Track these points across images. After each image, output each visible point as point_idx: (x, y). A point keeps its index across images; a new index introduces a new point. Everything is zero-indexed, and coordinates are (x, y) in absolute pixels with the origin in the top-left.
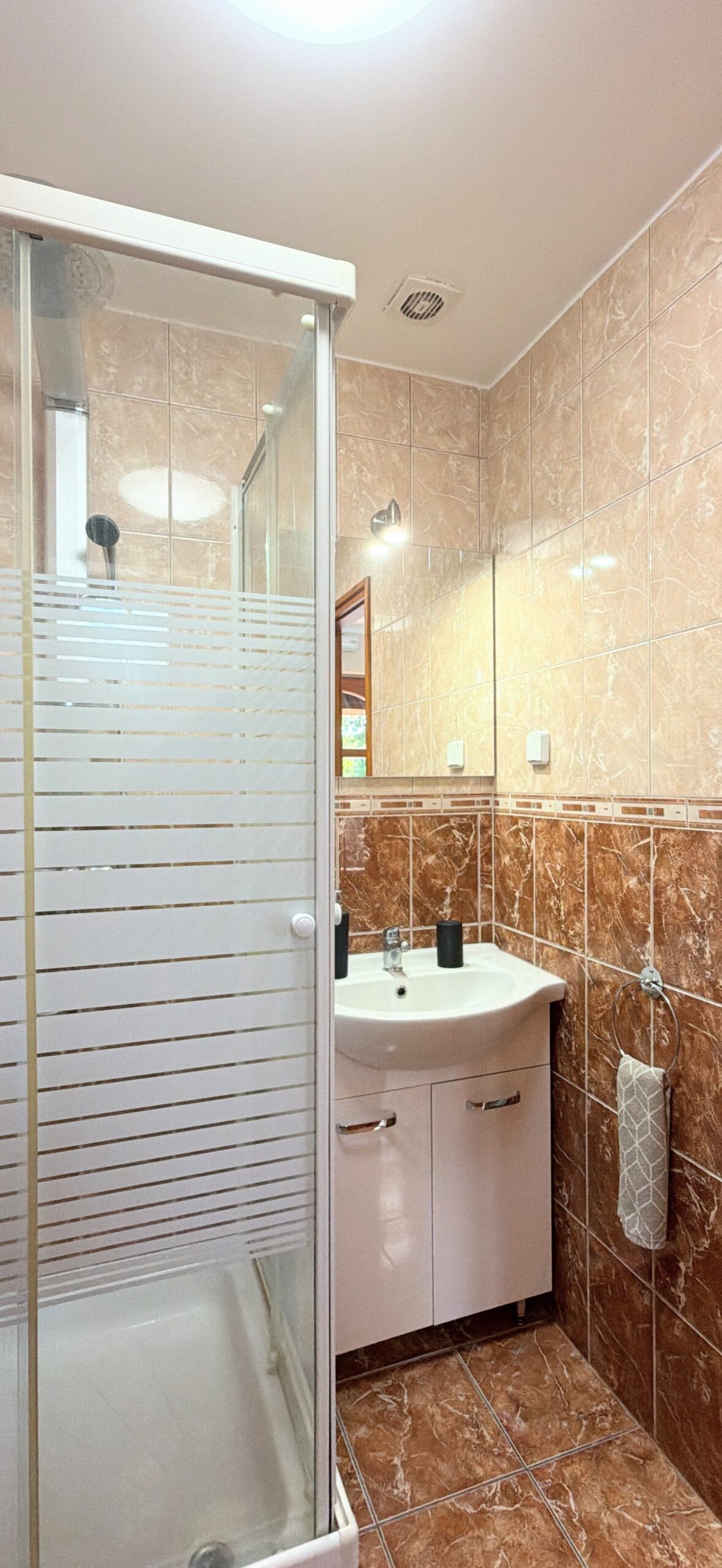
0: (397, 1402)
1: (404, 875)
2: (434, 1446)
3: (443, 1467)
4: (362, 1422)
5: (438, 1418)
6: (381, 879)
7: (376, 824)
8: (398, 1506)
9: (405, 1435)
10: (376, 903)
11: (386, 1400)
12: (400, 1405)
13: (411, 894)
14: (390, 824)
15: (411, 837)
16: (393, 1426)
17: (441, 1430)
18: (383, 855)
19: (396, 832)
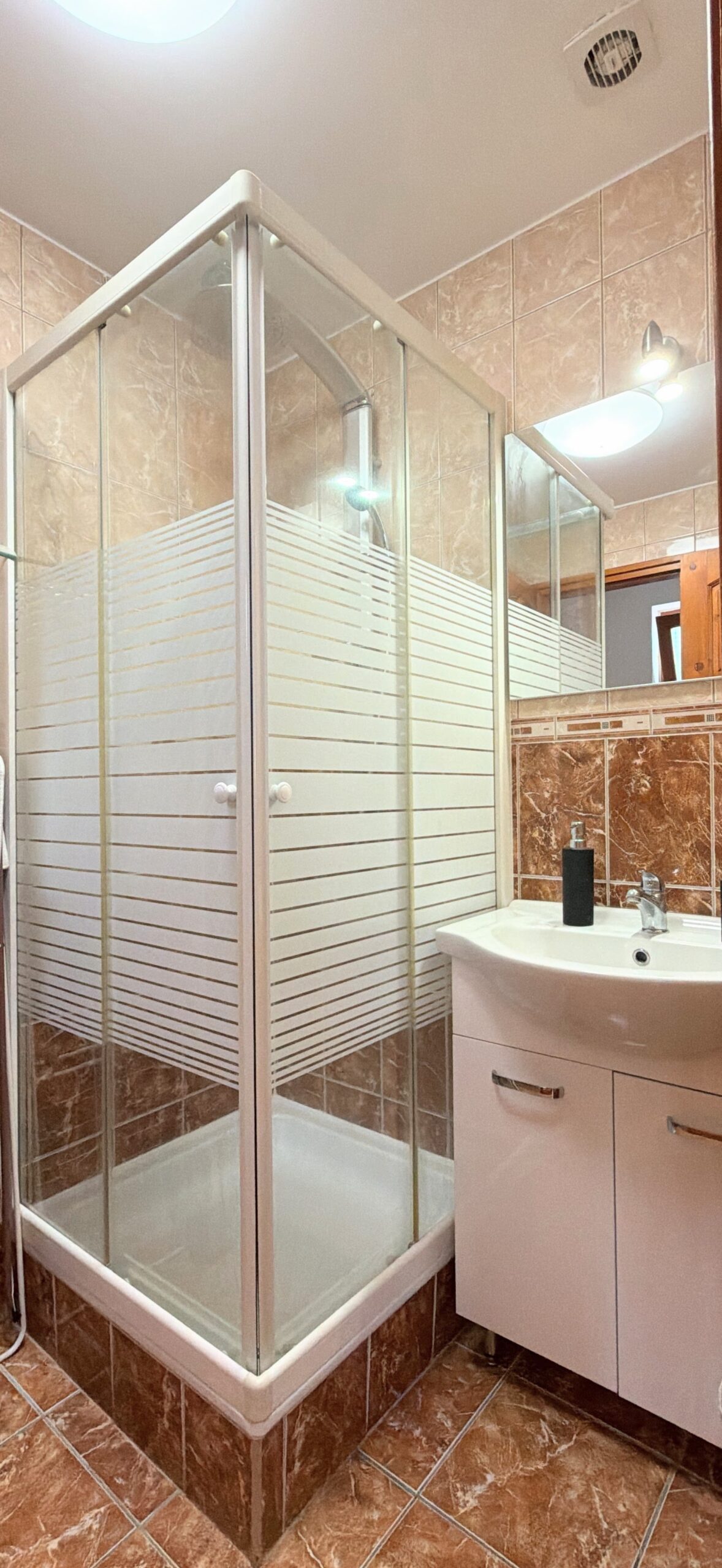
0: (551, 1440)
1: (702, 814)
2: (538, 1506)
3: (522, 1530)
4: (499, 1421)
5: (573, 1495)
6: (667, 817)
7: (658, 747)
8: (447, 1502)
9: (522, 1470)
10: (659, 847)
11: (544, 1430)
12: (551, 1447)
13: (713, 841)
14: (679, 745)
15: (713, 762)
16: (522, 1453)
17: (563, 1505)
18: (668, 786)
19: (687, 756)
